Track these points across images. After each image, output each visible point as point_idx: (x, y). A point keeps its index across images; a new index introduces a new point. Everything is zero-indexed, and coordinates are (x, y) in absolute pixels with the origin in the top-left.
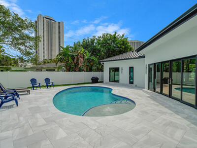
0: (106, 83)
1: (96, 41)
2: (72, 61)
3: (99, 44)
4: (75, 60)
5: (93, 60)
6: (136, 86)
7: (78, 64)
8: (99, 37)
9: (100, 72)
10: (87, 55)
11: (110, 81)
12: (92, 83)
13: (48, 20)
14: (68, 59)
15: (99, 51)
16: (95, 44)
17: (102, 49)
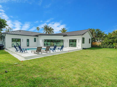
11: (12, 46)
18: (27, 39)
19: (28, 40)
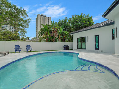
0: (75, 50)
1: (67, 21)
2: (50, 34)
3: (70, 23)
4: (52, 34)
5: (65, 34)
6: (102, 51)
7: (54, 37)
8: (70, 19)
9: (71, 42)
10: (61, 30)
11: (78, 48)
12: (64, 50)
13: (42, 17)
14: (47, 34)
15: (70, 27)
16: (67, 23)
17: (72, 26)
18: (96, 36)
19: (97, 38)
